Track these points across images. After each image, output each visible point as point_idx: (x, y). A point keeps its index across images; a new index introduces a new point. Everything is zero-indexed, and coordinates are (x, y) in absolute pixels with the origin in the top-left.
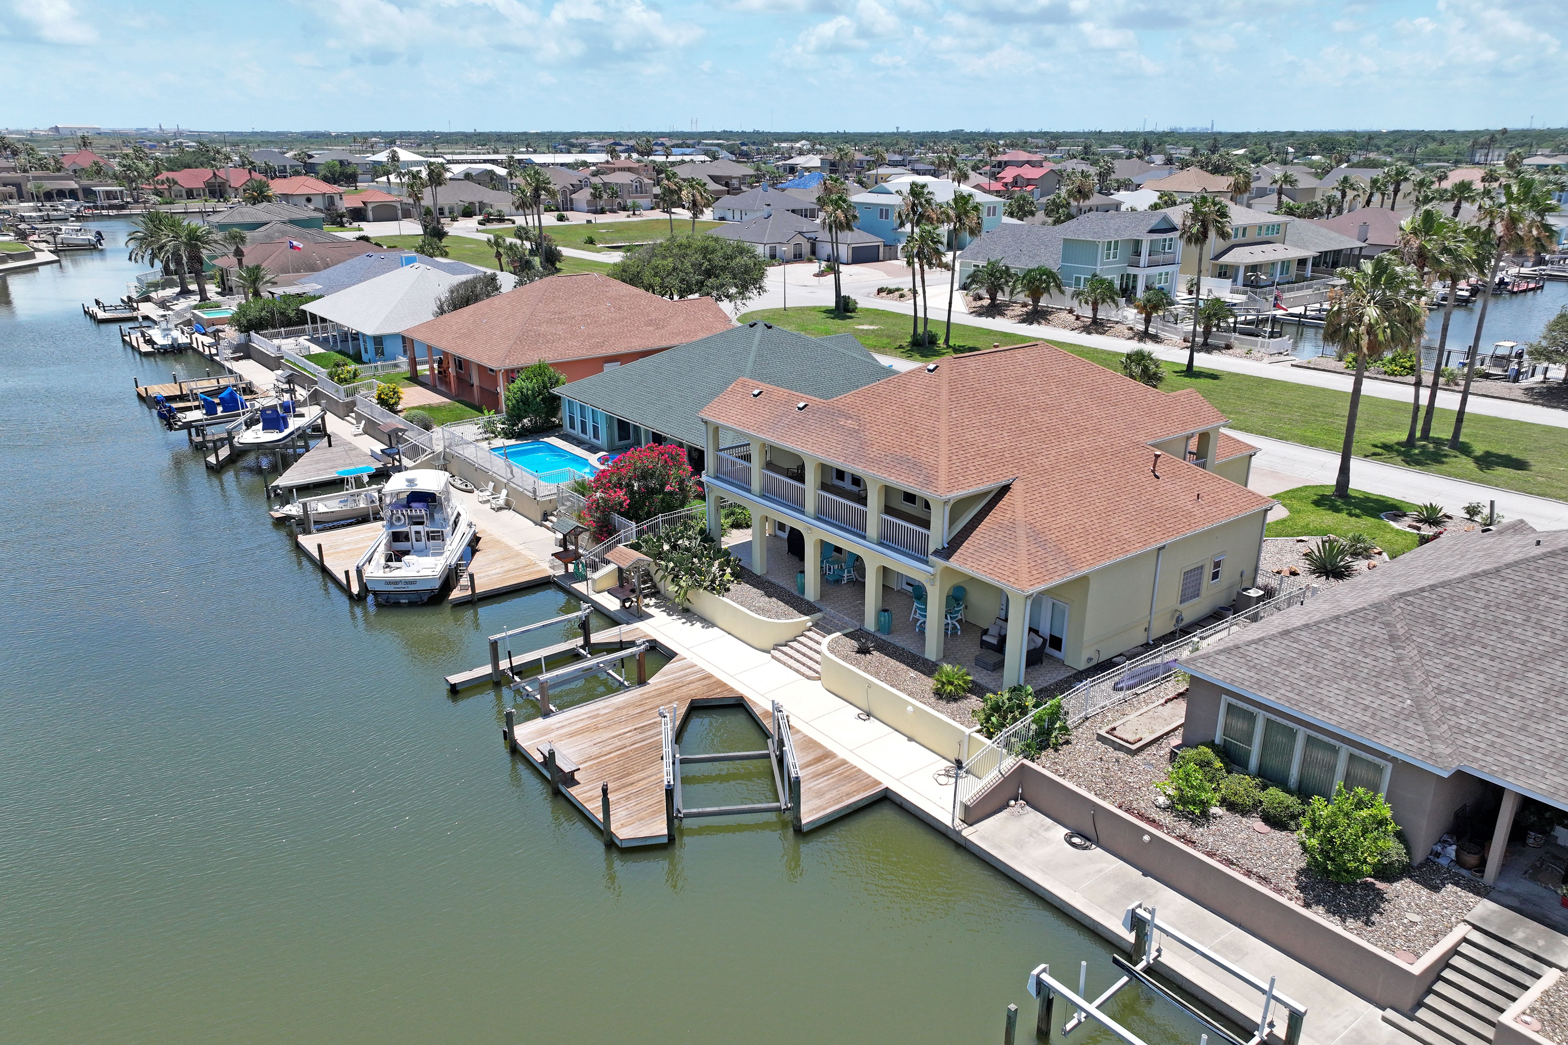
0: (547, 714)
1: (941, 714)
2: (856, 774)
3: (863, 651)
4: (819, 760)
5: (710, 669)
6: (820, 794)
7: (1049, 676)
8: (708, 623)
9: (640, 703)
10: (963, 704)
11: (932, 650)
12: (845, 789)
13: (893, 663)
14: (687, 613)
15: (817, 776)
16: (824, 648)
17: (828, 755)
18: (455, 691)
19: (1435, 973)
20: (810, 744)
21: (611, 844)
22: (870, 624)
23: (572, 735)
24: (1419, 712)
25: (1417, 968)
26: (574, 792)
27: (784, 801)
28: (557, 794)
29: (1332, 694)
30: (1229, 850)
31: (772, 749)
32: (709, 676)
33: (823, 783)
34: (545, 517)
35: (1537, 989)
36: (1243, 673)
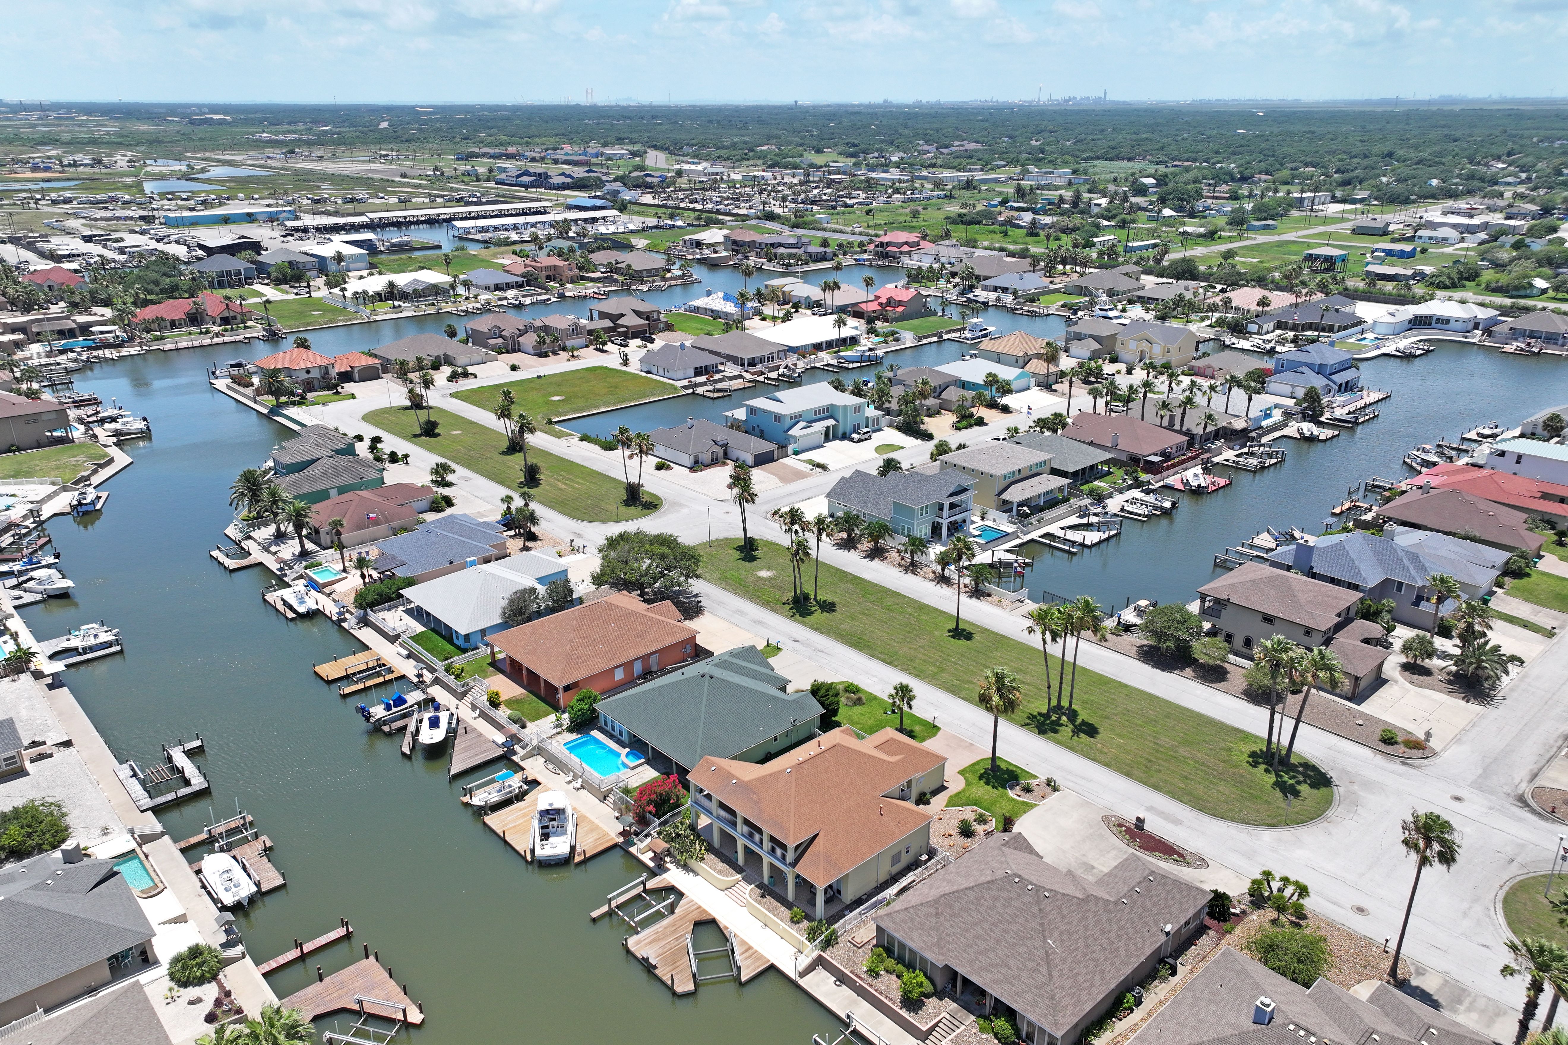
0: (637, 933)
1: (792, 930)
2: (761, 957)
3: (763, 896)
4: (747, 951)
5: (701, 903)
6: (748, 967)
7: (835, 908)
8: (696, 874)
9: (673, 924)
10: (801, 925)
11: (790, 895)
12: (757, 964)
13: (775, 902)
14: (686, 867)
15: (747, 958)
16: (747, 892)
17: (750, 948)
18: (594, 920)
19: (933, 1029)
20: (743, 942)
21: (674, 993)
22: (766, 880)
23: (650, 943)
24: (938, 944)
25: (924, 1029)
26: (657, 972)
27: (735, 973)
28: (650, 972)
29: (915, 935)
30: (882, 988)
31: (729, 947)
32: (700, 907)
33: (749, 962)
34: (605, 799)
35: (958, 1031)
36: (891, 925)
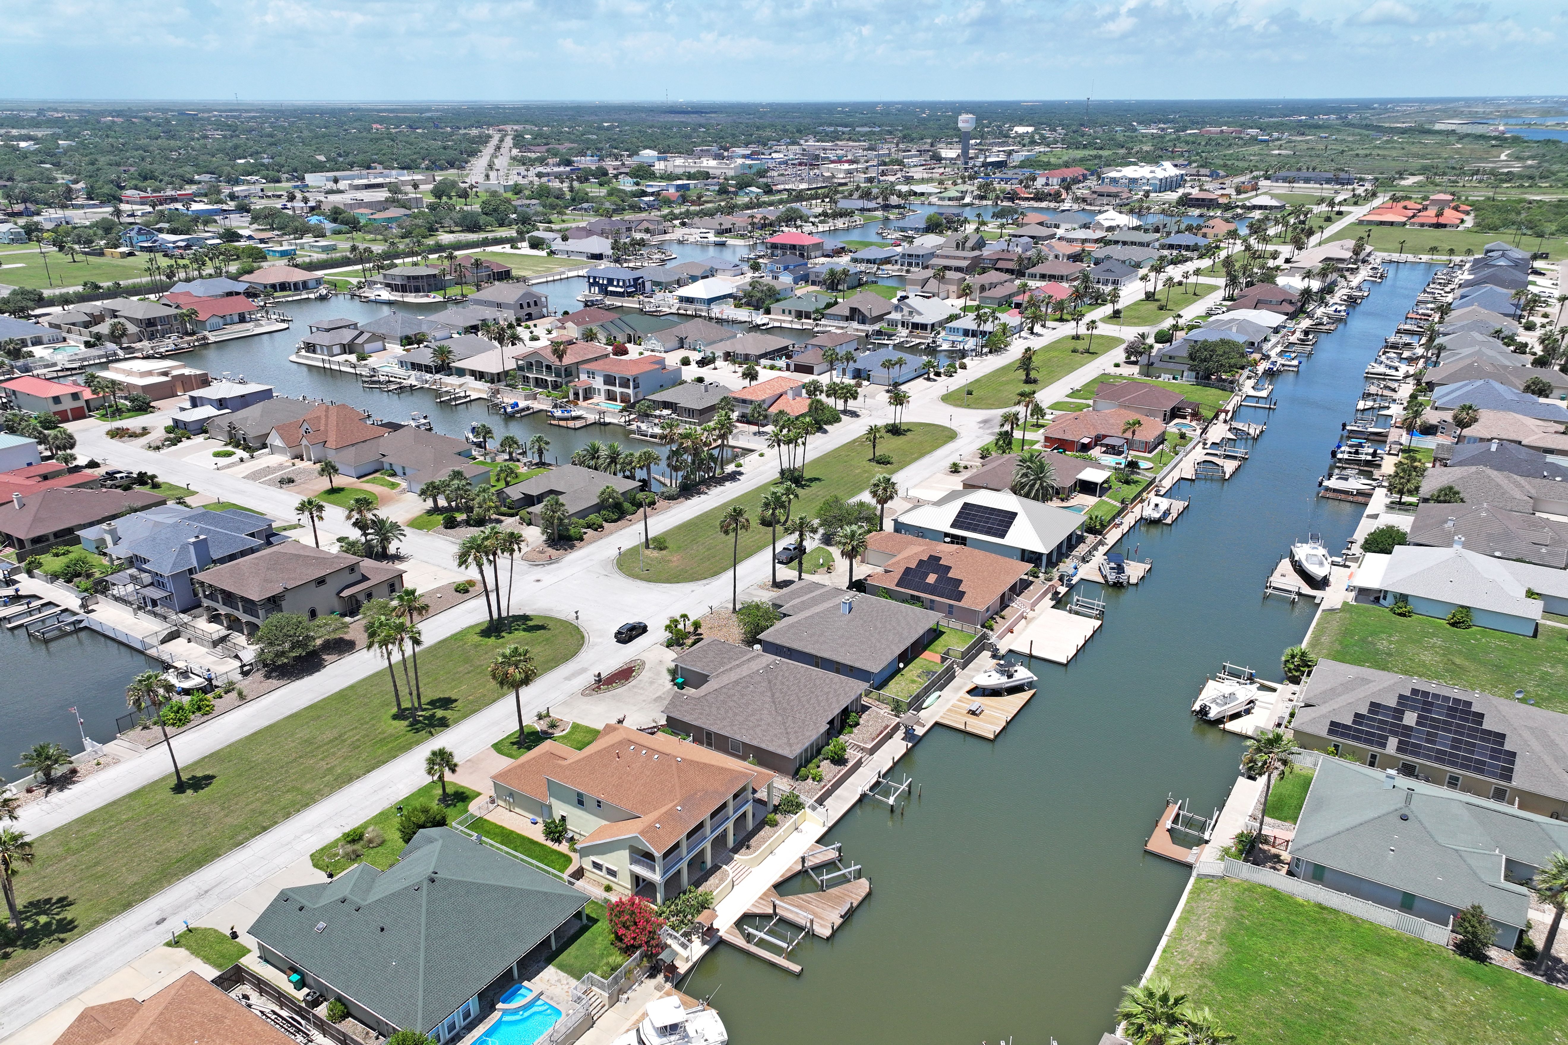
25: (856, 760)
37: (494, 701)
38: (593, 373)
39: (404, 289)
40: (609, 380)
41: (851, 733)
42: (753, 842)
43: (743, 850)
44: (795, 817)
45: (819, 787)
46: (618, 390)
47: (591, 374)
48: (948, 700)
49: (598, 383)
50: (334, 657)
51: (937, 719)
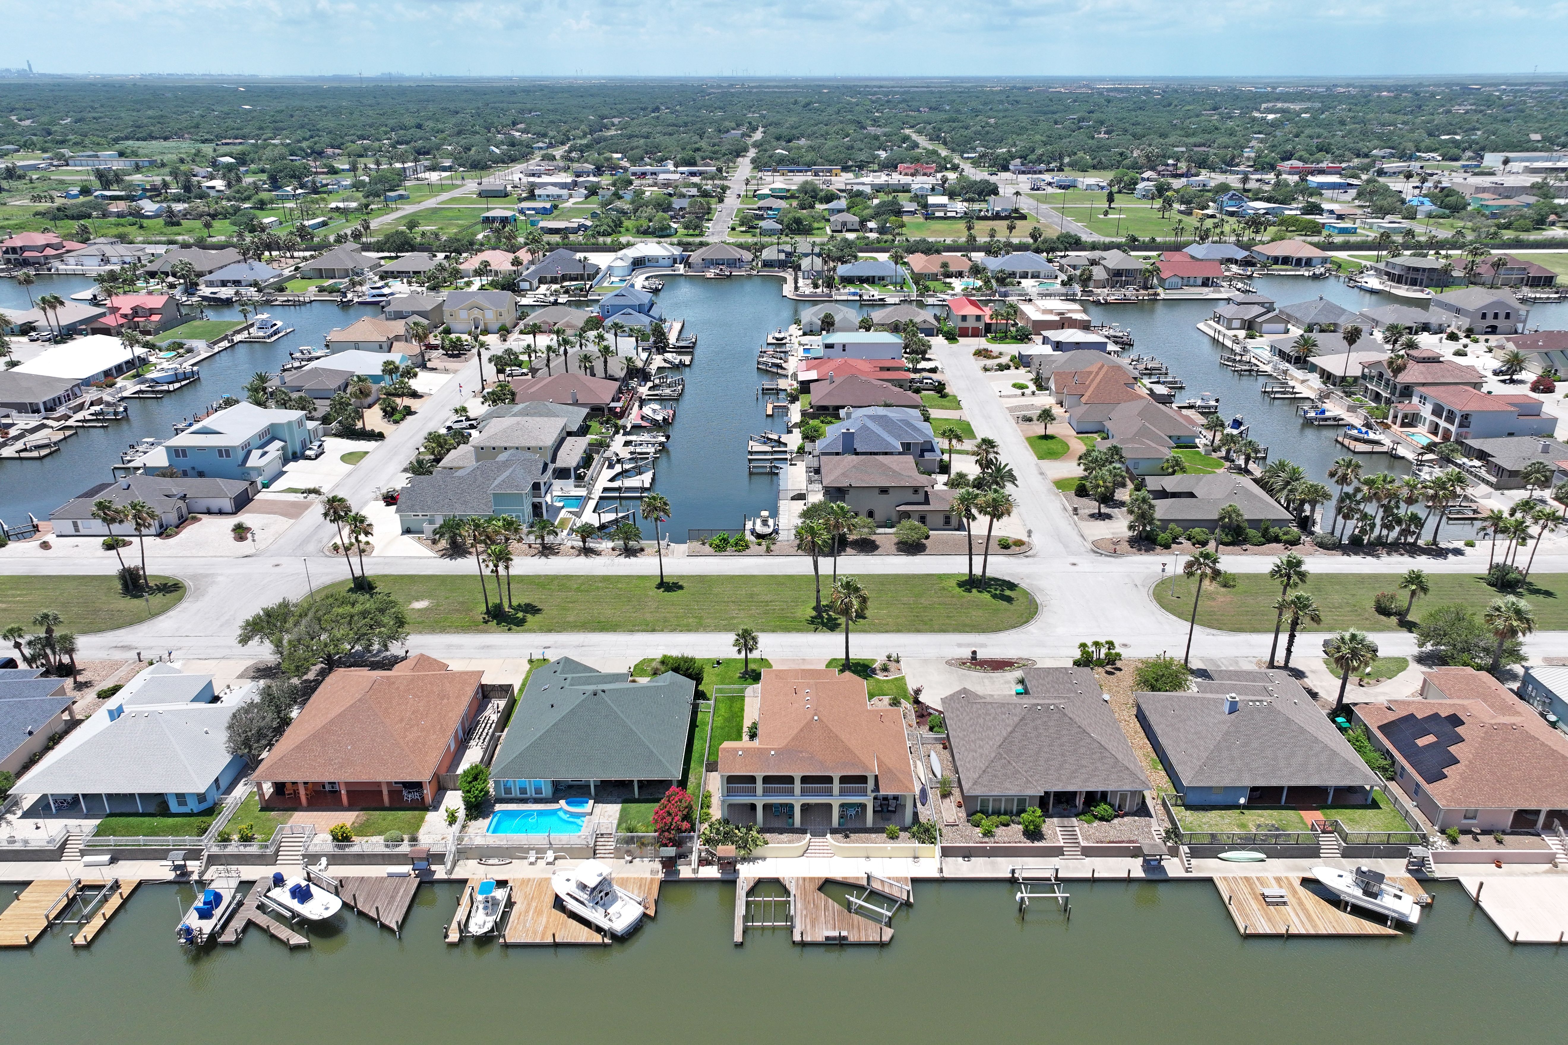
0: (791, 927)
3: (847, 837)
5: (802, 875)
8: (764, 859)
10: (901, 837)
11: (870, 822)
13: (862, 835)
14: (746, 859)
16: (826, 843)
22: (839, 824)
23: (813, 926)
26: (850, 940)
28: (841, 946)
30: (1003, 839)
37: (887, 632)
38: (1425, 399)
39: (1399, 280)
40: (1437, 411)
41: (1089, 822)
42: (853, 836)
43: (839, 836)
44: (917, 845)
45: (978, 839)
46: (1443, 424)
47: (1423, 399)
48: (1266, 870)
49: (1426, 411)
50: (854, 552)
51: (1215, 876)
